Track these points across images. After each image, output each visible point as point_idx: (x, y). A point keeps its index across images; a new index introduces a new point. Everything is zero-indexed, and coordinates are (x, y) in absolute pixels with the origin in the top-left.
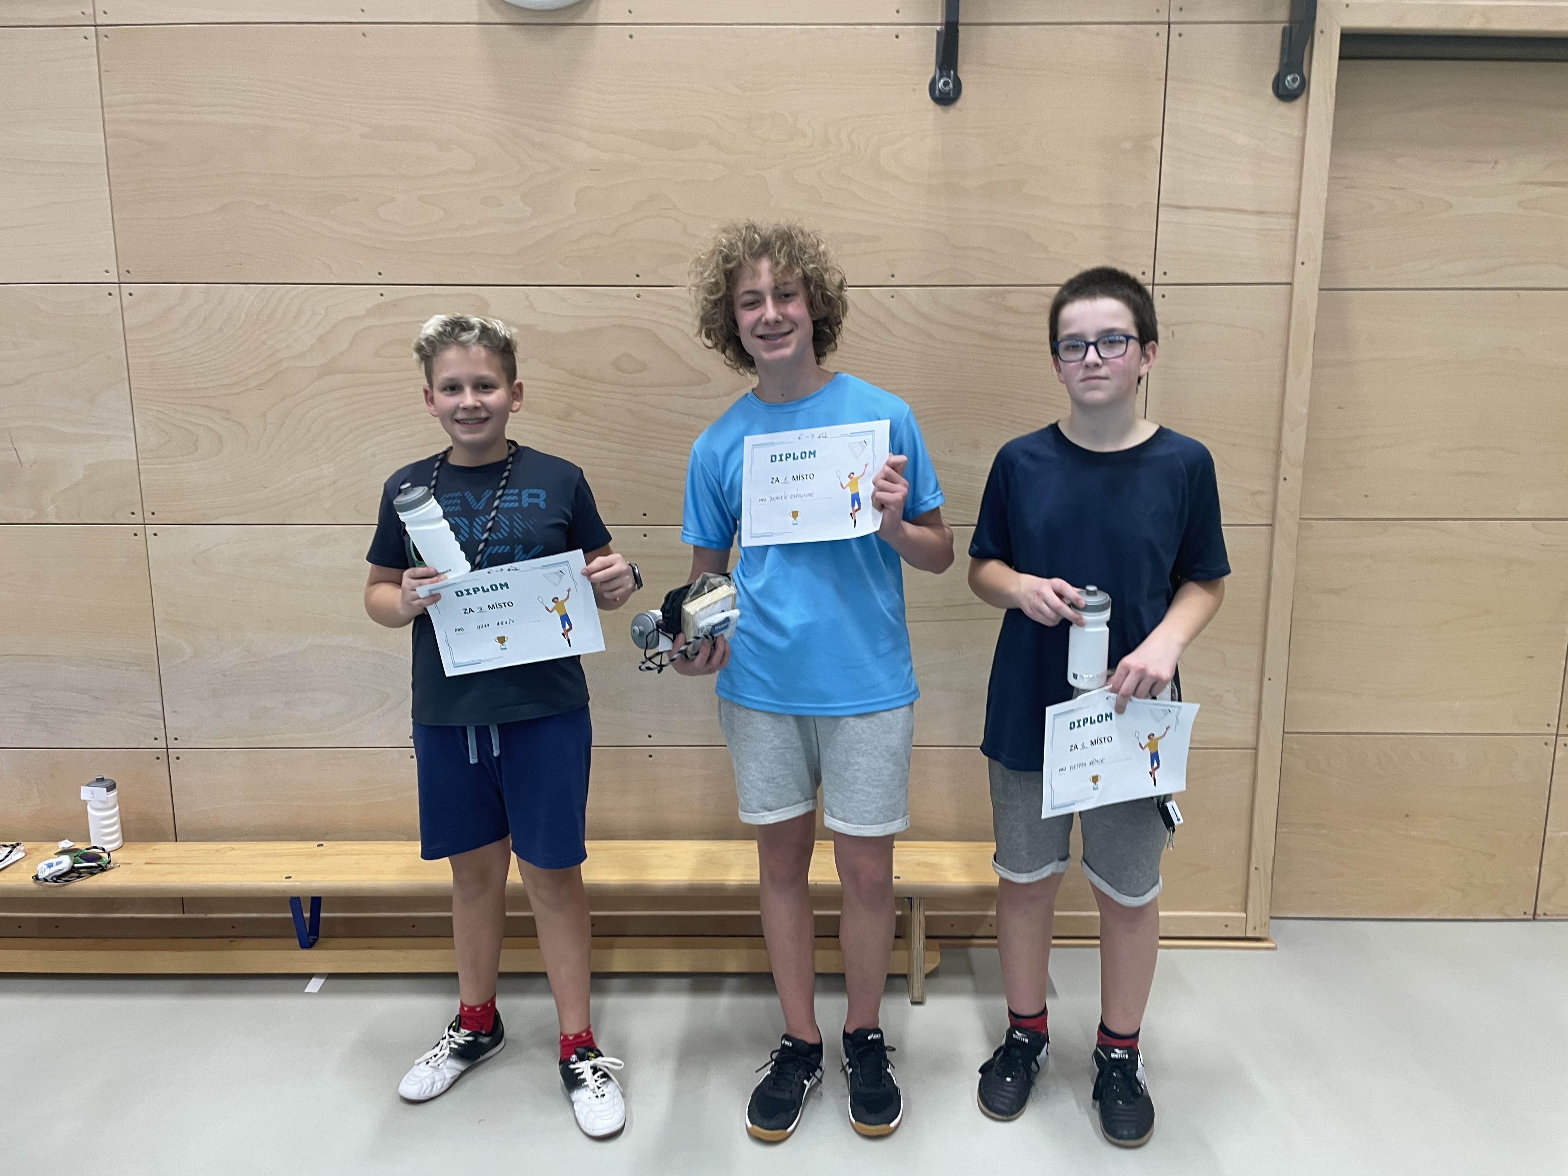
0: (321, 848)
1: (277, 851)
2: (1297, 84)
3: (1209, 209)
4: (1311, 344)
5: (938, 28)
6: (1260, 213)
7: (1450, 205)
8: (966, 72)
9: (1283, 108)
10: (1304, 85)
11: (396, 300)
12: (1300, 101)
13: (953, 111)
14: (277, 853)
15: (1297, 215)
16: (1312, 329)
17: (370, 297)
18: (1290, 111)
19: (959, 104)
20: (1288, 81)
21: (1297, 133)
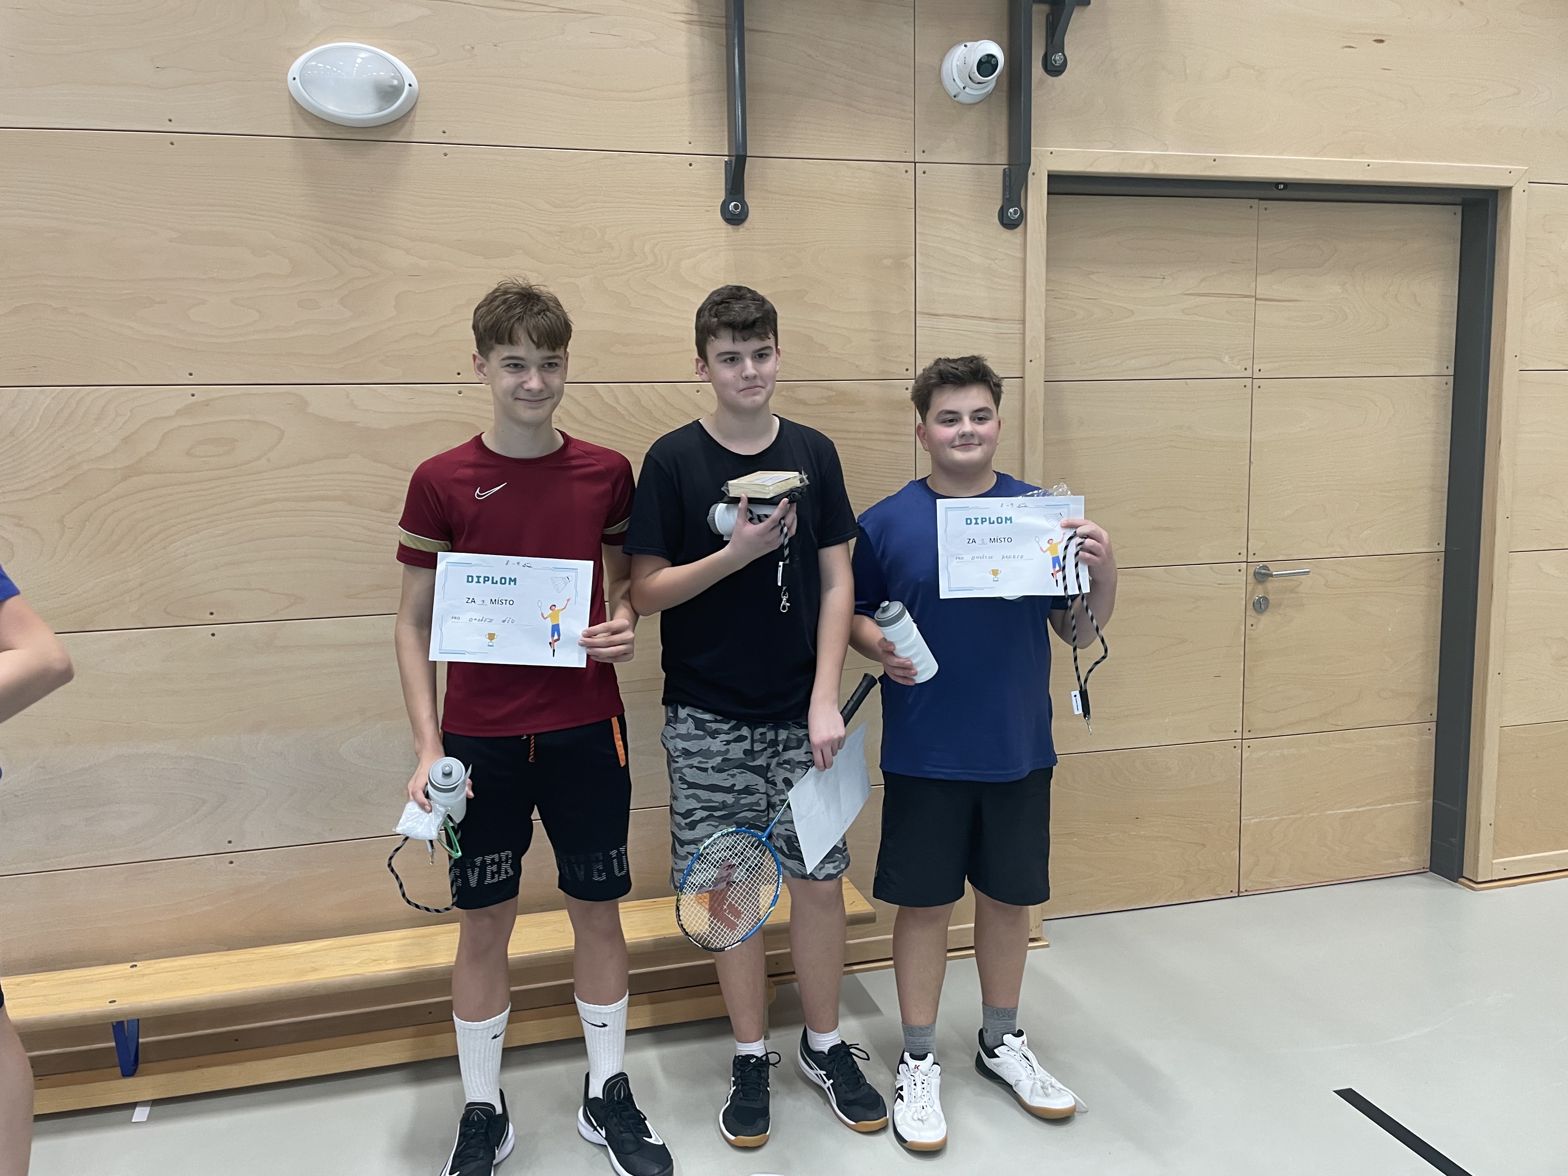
0: (135, 969)
1: (88, 977)
2: (1016, 216)
3: (955, 316)
4: (1041, 427)
5: (726, 158)
6: (995, 319)
7: (1133, 312)
8: (751, 197)
9: (1007, 234)
10: (1023, 217)
11: (208, 400)
12: (1020, 228)
13: (742, 229)
14: (88, 980)
15: (1023, 322)
16: (1041, 415)
17: (180, 397)
18: (1012, 237)
19: (747, 224)
20: (1011, 213)
21: (1020, 255)
